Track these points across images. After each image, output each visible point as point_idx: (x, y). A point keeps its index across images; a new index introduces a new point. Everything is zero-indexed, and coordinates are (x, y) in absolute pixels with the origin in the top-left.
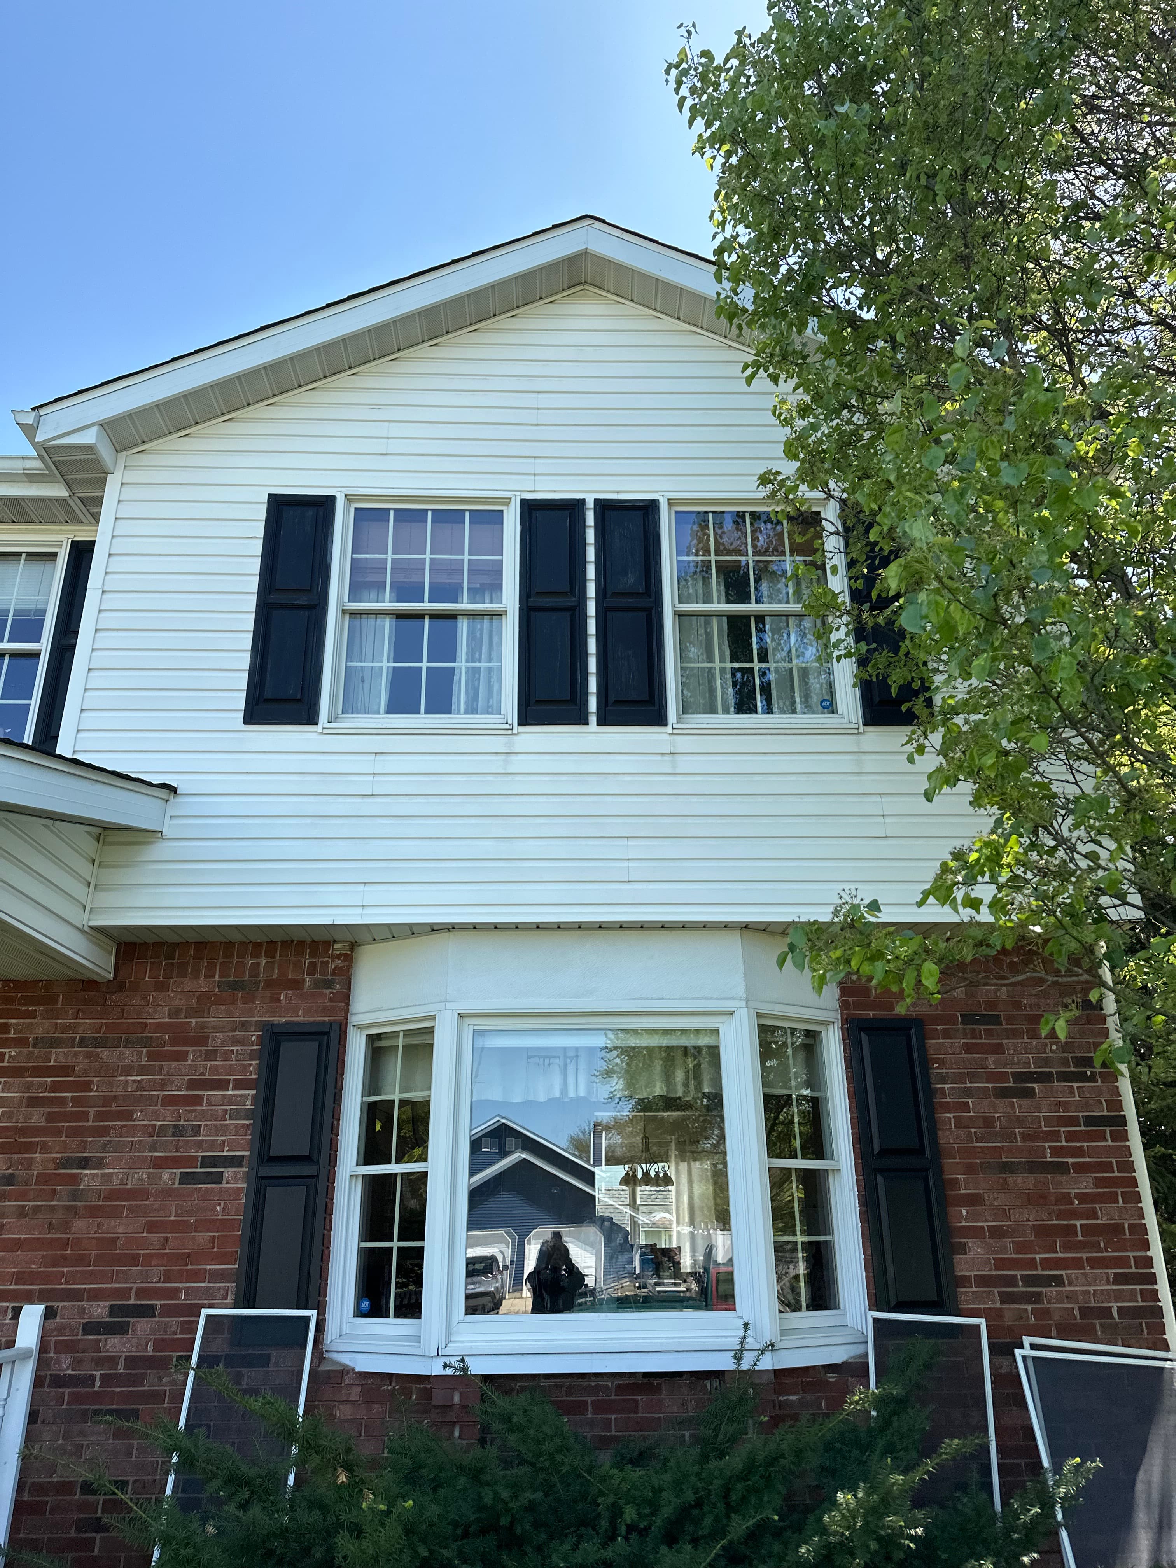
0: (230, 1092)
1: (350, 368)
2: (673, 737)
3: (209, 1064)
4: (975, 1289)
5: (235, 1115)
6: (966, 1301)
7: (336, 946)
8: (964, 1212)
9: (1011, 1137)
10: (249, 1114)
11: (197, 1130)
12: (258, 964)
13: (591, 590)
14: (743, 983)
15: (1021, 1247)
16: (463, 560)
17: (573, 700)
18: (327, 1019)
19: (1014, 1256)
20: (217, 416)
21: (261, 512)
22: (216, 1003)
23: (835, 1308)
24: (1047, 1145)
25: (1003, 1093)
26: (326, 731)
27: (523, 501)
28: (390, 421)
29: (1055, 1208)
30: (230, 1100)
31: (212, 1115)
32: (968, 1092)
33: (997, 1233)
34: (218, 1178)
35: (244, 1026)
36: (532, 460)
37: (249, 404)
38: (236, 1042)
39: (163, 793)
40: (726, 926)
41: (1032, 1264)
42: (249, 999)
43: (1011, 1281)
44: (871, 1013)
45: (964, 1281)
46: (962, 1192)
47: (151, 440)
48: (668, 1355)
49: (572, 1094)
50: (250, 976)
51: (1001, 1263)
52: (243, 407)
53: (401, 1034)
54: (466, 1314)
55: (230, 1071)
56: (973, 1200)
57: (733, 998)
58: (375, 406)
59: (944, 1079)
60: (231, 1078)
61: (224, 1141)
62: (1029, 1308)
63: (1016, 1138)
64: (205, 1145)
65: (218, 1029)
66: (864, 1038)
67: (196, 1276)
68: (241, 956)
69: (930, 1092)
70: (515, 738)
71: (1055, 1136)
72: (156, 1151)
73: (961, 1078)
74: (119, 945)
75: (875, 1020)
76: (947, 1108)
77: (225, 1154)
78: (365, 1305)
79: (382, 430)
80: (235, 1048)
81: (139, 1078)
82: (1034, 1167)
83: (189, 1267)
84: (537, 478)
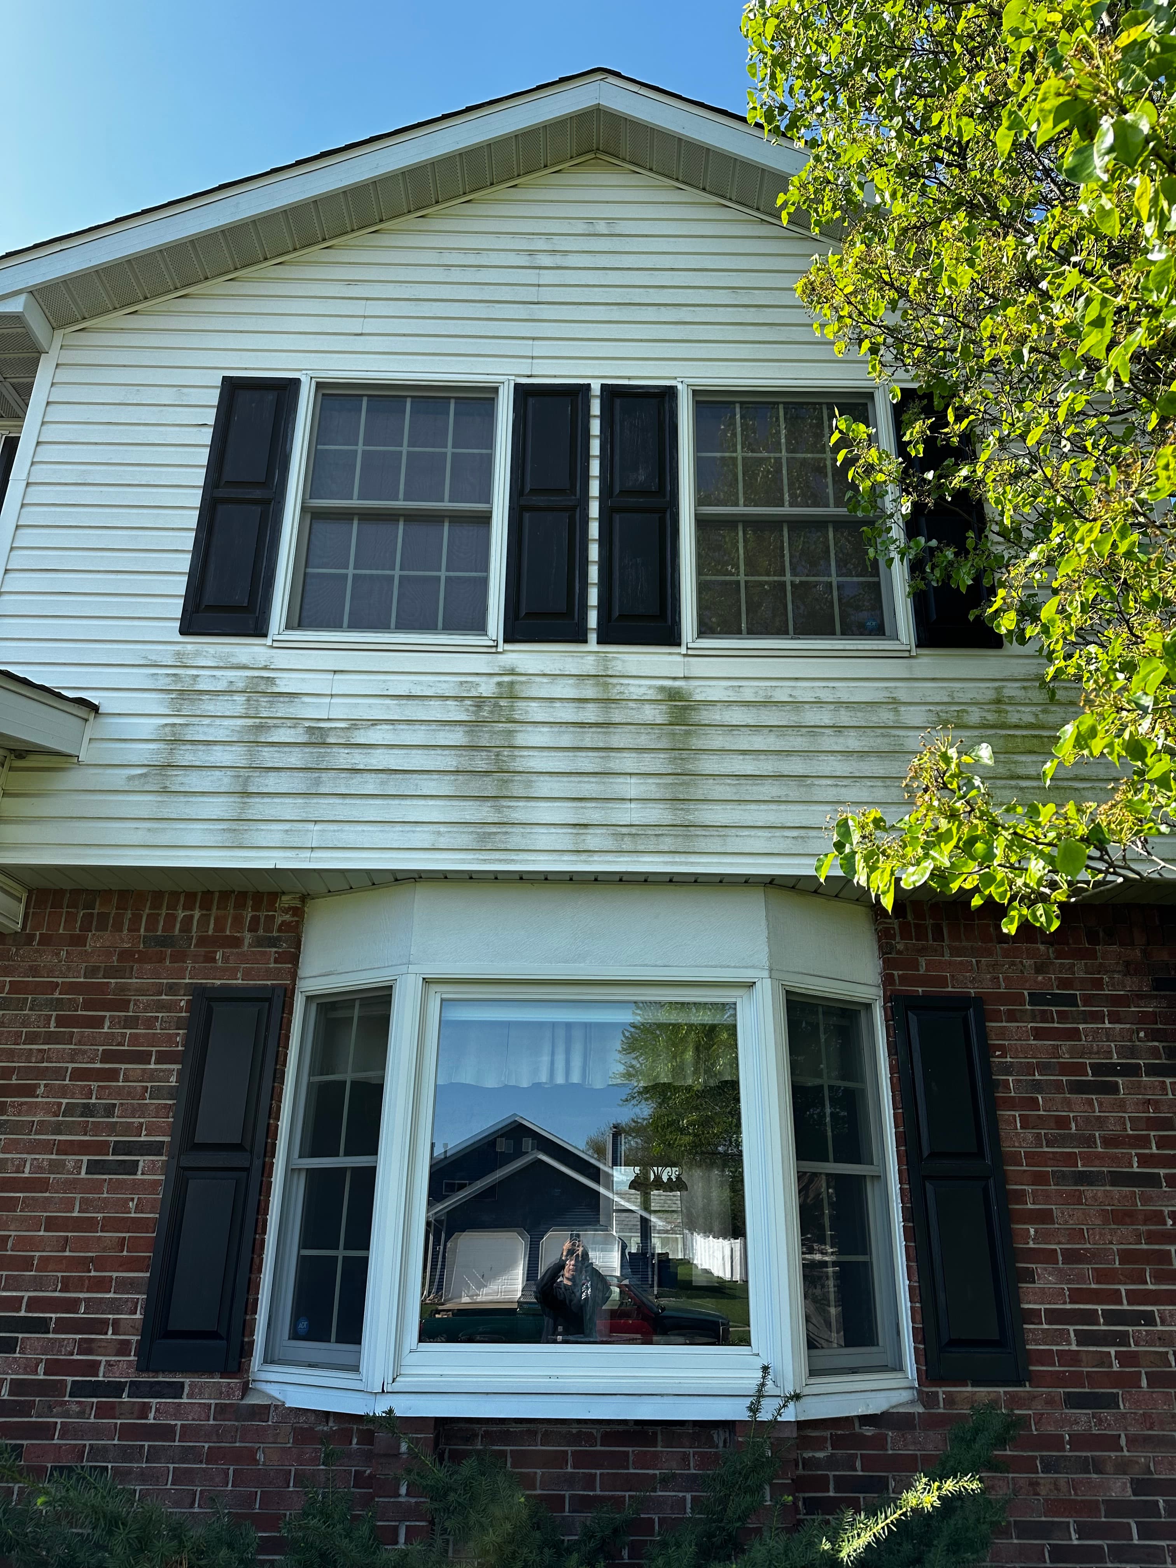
0: (152, 1066)
1: (324, 240)
2: (687, 659)
3: (128, 1031)
4: (1045, 1326)
5: (156, 1093)
6: (1034, 1340)
7: (284, 898)
8: (1032, 1231)
9: (1089, 1141)
10: (172, 1093)
11: (109, 1110)
12: (192, 916)
13: (594, 489)
14: (767, 949)
15: (1101, 1276)
16: (446, 454)
17: (568, 614)
18: (269, 983)
19: (1093, 1286)
20: (169, 292)
21: (213, 396)
22: (140, 961)
23: (873, 1345)
24: (1133, 1152)
25: (1079, 1088)
26: (276, 644)
27: (517, 386)
28: (367, 299)
29: (1145, 1228)
30: (152, 1076)
31: (129, 1093)
32: (1037, 1086)
33: (1071, 1257)
34: (132, 1167)
35: (172, 989)
36: (531, 342)
37: (207, 278)
38: (161, 1006)
39: (82, 712)
40: (747, 881)
41: (1115, 1296)
42: (179, 957)
43: (1090, 1317)
44: (920, 990)
45: (1033, 1316)
46: (1030, 1206)
47: (92, 317)
48: (666, 1400)
49: (560, 1080)
50: (181, 931)
51: (1077, 1296)
52: (199, 282)
53: (357, 1004)
54: (420, 1341)
55: (153, 1040)
56: (1045, 1217)
57: (753, 967)
58: (350, 282)
59: (1007, 1069)
60: (154, 1049)
61: (141, 1124)
62: (1112, 1350)
63: (1095, 1143)
64: (118, 1128)
65: (141, 991)
66: (912, 1018)
67: (102, 1285)
68: (173, 907)
69: (992, 1086)
70: (500, 656)
71: (1144, 1142)
72: (60, 1134)
73: (1029, 1069)
74: (30, 892)
75: (926, 996)
76: (1011, 1104)
77: (142, 1139)
78: (303, 1325)
79: (358, 308)
80: (160, 1015)
81: (46, 1047)
82: (1118, 1179)
83: (93, 1274)
84: (535, 361)
